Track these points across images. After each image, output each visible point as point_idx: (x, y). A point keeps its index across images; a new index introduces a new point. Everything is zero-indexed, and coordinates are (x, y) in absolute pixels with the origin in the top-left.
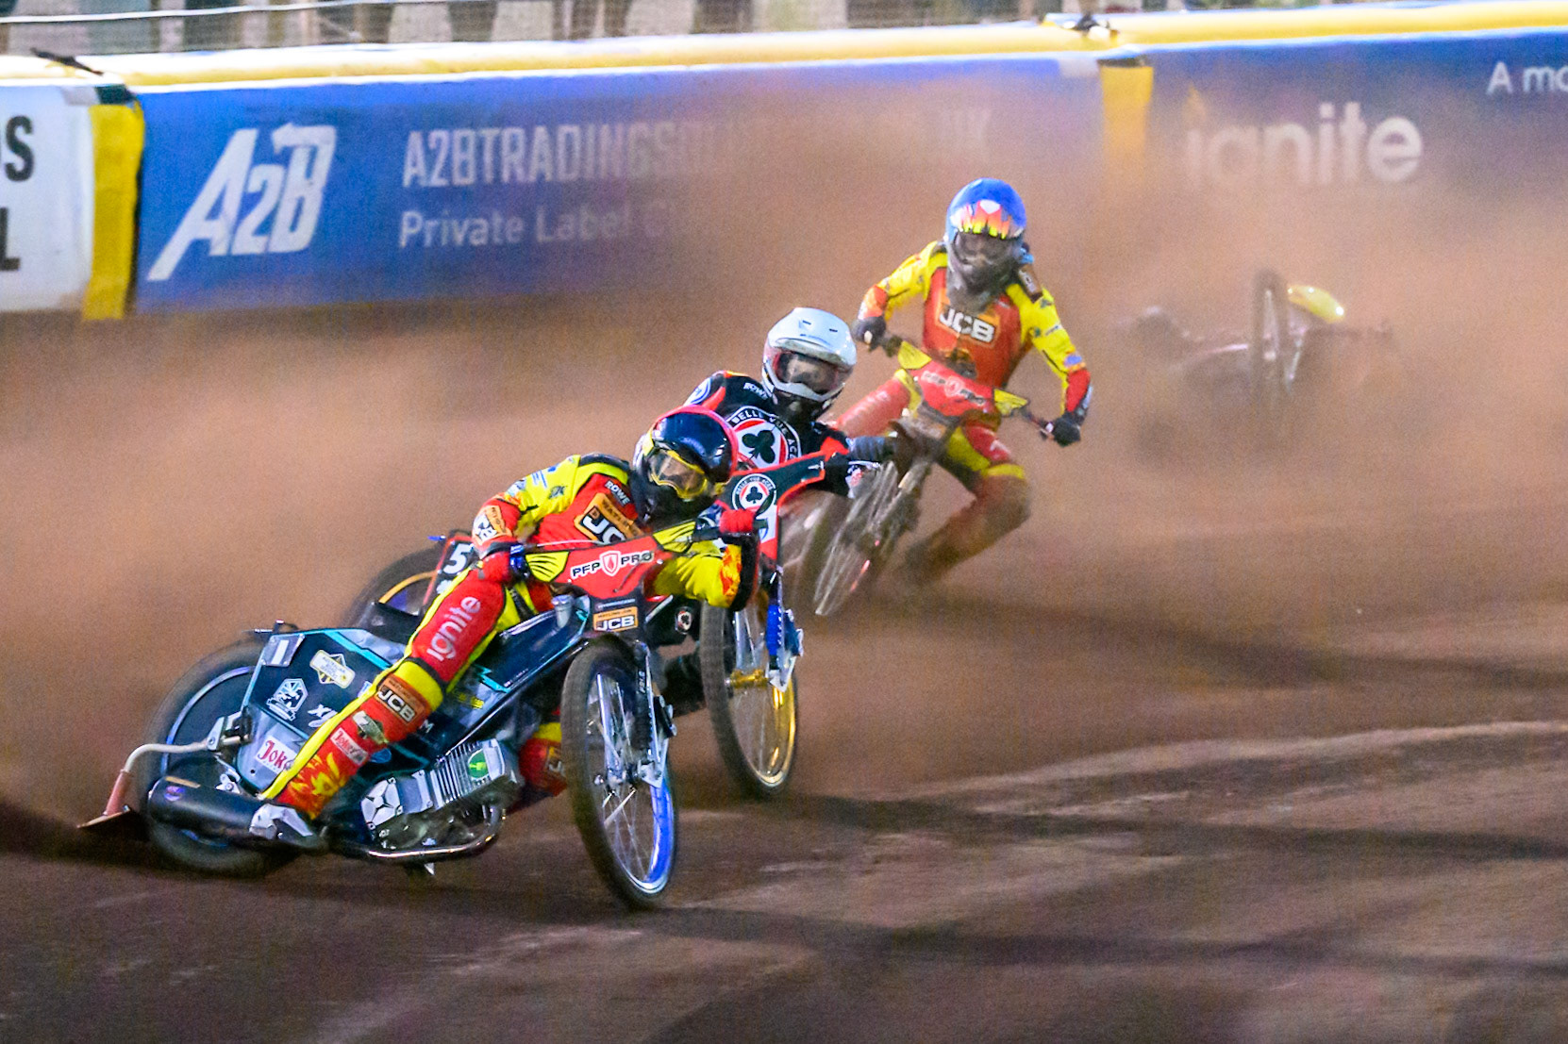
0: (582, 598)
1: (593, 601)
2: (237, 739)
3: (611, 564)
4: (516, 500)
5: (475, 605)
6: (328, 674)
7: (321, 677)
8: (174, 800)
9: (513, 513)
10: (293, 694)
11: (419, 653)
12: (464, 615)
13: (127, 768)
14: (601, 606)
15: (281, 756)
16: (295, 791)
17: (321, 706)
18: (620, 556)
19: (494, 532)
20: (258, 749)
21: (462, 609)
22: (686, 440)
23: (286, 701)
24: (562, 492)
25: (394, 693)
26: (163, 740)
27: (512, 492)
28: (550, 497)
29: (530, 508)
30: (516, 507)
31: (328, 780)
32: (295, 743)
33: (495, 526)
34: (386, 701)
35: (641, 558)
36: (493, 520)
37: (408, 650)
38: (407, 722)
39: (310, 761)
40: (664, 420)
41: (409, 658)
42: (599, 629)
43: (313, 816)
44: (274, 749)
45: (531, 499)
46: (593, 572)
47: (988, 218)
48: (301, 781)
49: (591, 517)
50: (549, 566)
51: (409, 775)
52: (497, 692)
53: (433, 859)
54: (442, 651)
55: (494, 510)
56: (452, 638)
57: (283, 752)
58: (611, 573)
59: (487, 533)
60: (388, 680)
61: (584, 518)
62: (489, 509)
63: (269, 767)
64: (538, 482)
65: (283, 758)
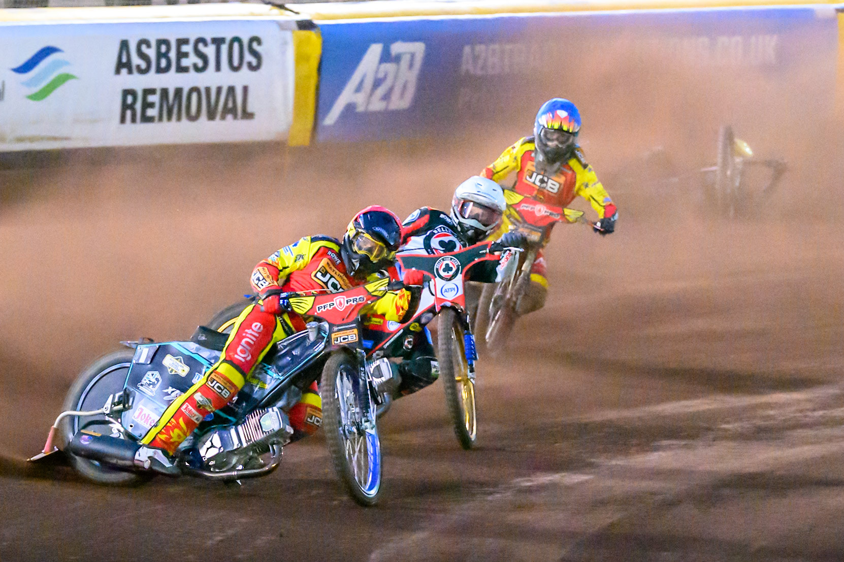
0: (323, 323)
1: (331, 325)
2: (121, 406)
3: (341, 304)
4: (276, 264)
5: (260, 328)
6: (173, 369)
7: (169, 370)
8: (85, 442)
9: (275, 271)
10: (154, 380)
11: (230, 356)
12: (253, 333)
13: (55, 426)
14: (336, 329)
16: (161, 440)
18: (346, 299)
19: (267, 283)
20: (134, 412)
21: (253, 330)
22: (377, 229)
23: (149, 385)
24: (303, 258)
25: (217, 382)
26: (75, 408)
27: (272, 259)
28: (295, 261)
29: (284, 268)
30: (277, 268)
31: (180, 433)
32: (156, 409)
33: (266, 279)
34: (213, 387)
35: (358, 300)
36: (265, 275)
37: (223, 355)
38: (226, 398)
39: (169, 422)
40: (362, 215)
41: (225, 361)
42: (336, 342)
43: (171, 453)
44: (143, 413)
45: (285, 262)
46: (330, 309)
48: (163, 433)
49: (320, 272)
50: (303, 305)
51: (226, 429)
52: (275, 379)
53: (241, 477)
54: (243, 356)
55: (264, 269)
56: (249, 348)
57: (149, 415)
58: (341, 309)
59: (263, 284)
60: (213, 374)
61: (317, 273)
62: (260, 268)
63: (141, 423)
64: (287, 253)
65: (149, 418)
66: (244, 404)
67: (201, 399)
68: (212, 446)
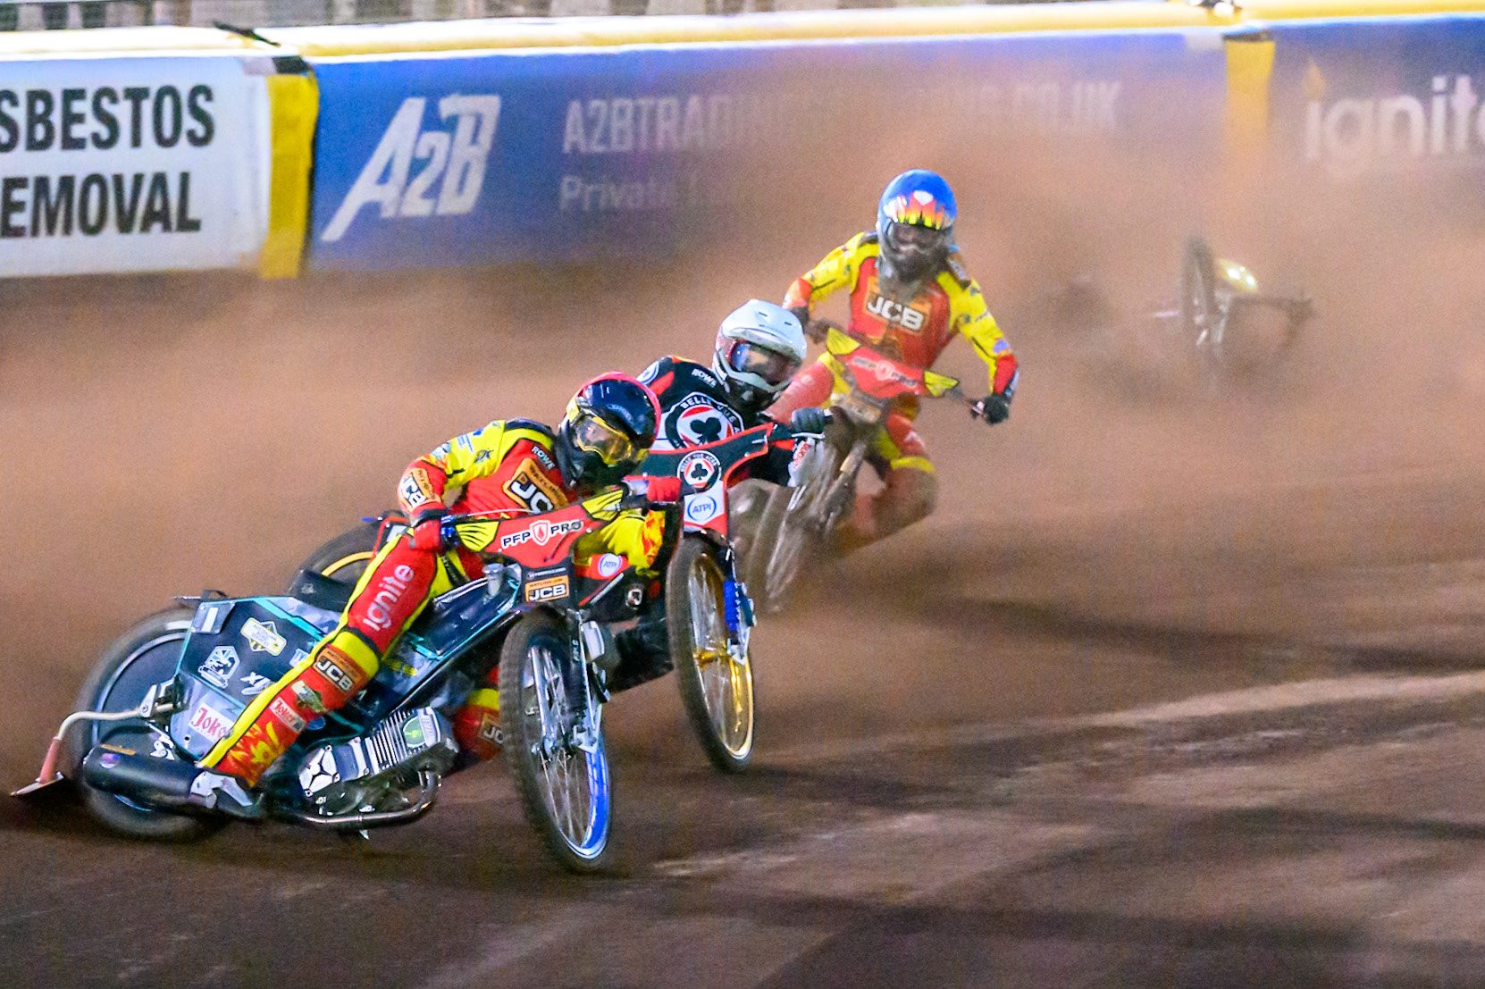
0: (512, 566)
1: (525, 570)
2: (171, 705)
3: (541, 533)
4: (442, 463)
5: (407, 574)
6: (259, 642)
7: (252, 645)
8: (108, 765)
9: (439, 477)
10: (225, 661)
11: (355, 621)
12: (397, 583)
13: (58, 737)
14: (532, 575)
15: (215, 723)
16: (233, 758)
17: (253, 674)
18: (550, 525)
19: (423, 498)
20: (192, 715)
21: (396, 578)
22: (615, 407)
23: (218, 669)
24: (488, 456)
25: (333, 664)
26: (93, 707)
27: (437, 455)
28: (476, 461)
29: (456, 472)
30: (442, 470)
31: (267, 748)
32: (229, 710)
33: (423, 489)
34: (325, 672)
35: (570, 527)
36: (421, 485)
37: (343, 619)
38: (345, 691)
39: (248, 730)
41: (346, 628)
42: (532, 598)
43: (252, 784)
44: (207, 716)
45: (457, 462)
46: (523, 542)
47: (922, 209)
48: (239, 749)
49: (519, 482)
50: (479, 536)
51: (345, 742)
52: (430, 659)
53: (369, 825)
54: (378, 621)
55: (421, 473)
56: (388, 608)
57: (216, 720)
58: (542, 542)
59: (417, 498)
60: (326, 650)
61: (512, 484)
62: (415, 471)
63: (202, 734)
64: (463, 445)
65: (216, 725)
66: (377, 703)
67: (305, 692)
68: (322, 772)
